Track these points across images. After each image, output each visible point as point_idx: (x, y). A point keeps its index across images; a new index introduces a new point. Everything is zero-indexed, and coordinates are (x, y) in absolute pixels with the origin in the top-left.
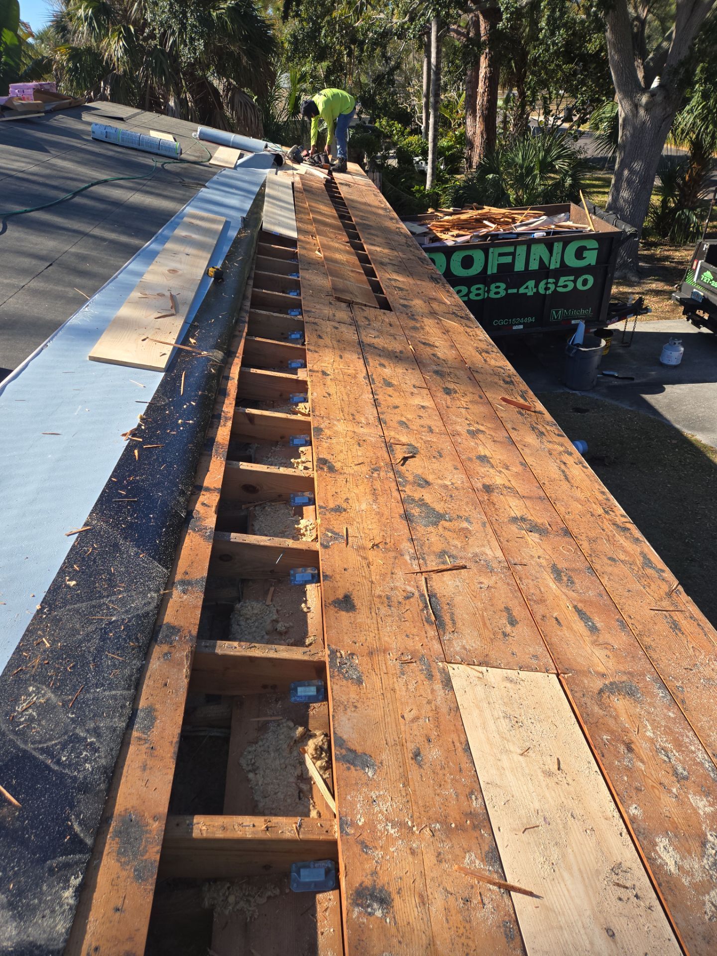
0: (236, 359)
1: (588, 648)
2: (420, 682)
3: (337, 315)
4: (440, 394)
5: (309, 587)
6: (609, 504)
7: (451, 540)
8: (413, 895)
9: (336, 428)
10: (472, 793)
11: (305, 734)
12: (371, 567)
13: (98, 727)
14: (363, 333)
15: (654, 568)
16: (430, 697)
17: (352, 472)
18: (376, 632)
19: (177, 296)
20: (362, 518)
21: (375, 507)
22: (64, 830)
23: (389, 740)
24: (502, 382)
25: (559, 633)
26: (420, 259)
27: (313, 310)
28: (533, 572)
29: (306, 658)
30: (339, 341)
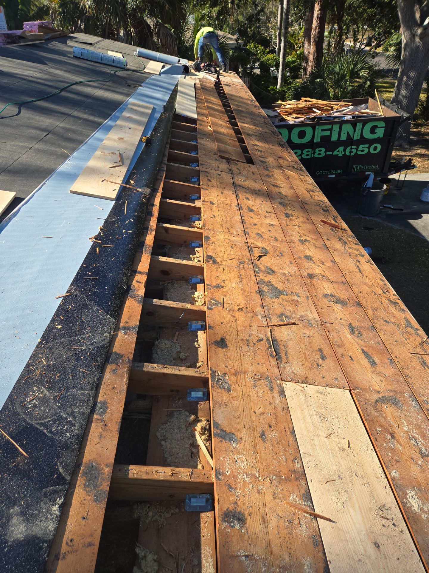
0: (158, 193)
1: (370, 375)
2: (265, 392)
3: (220, 167)
4: (283, 217)
5: (199, 333)
6: (386, 287)
7: (287, 307)
8: (258, 517)
9: (218, 237)
10: (295, 459)
11: (195, 419)
12: (237, 322)
13: (74, 412)
14: (236, 178)
15: (412, 328)
16: (272, 401)
17: (227, 264)
18: (240, 361)
19: (123, 155)
20: (232, 292)
21: (240, 286)
22: (53, 471)
23: (246, 425)
24: (321, 210)
25: (352, 365)
26: (272, 132)
27: (206, 164)
28: (337, 328)
29: (197, 375)
30: (221, 183)
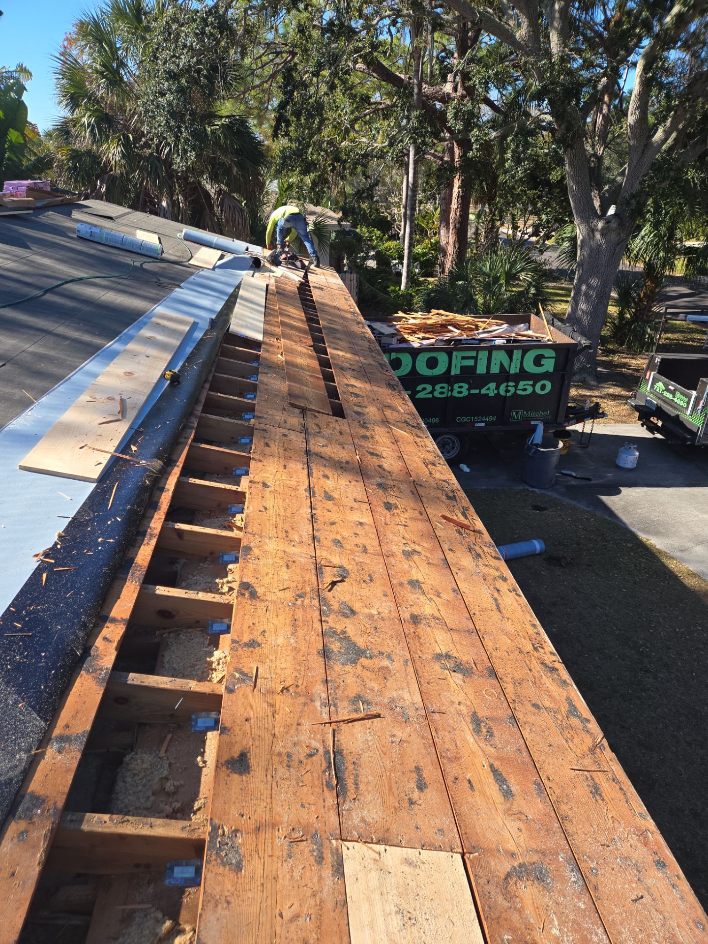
0: (176, 468)
1: (500, 818)
2: (307, 867)
3: (288, 422)
4: (380, 509)
6: (539, 639)
7: (367, 681)
9: (266, 547)
12: (276, 716)
14: (312, 441)
15: (579, 717)
16: (316, 888)
17: (275, 598)
18: (269, 801)
19: (128, 401)
20: (276, 654)
21: (292, 641)
24: (444, 497)
25: (471, 799)
27: (265, 416)
28: (451, 722)
29: (184, 835)
30: (286, 450)
